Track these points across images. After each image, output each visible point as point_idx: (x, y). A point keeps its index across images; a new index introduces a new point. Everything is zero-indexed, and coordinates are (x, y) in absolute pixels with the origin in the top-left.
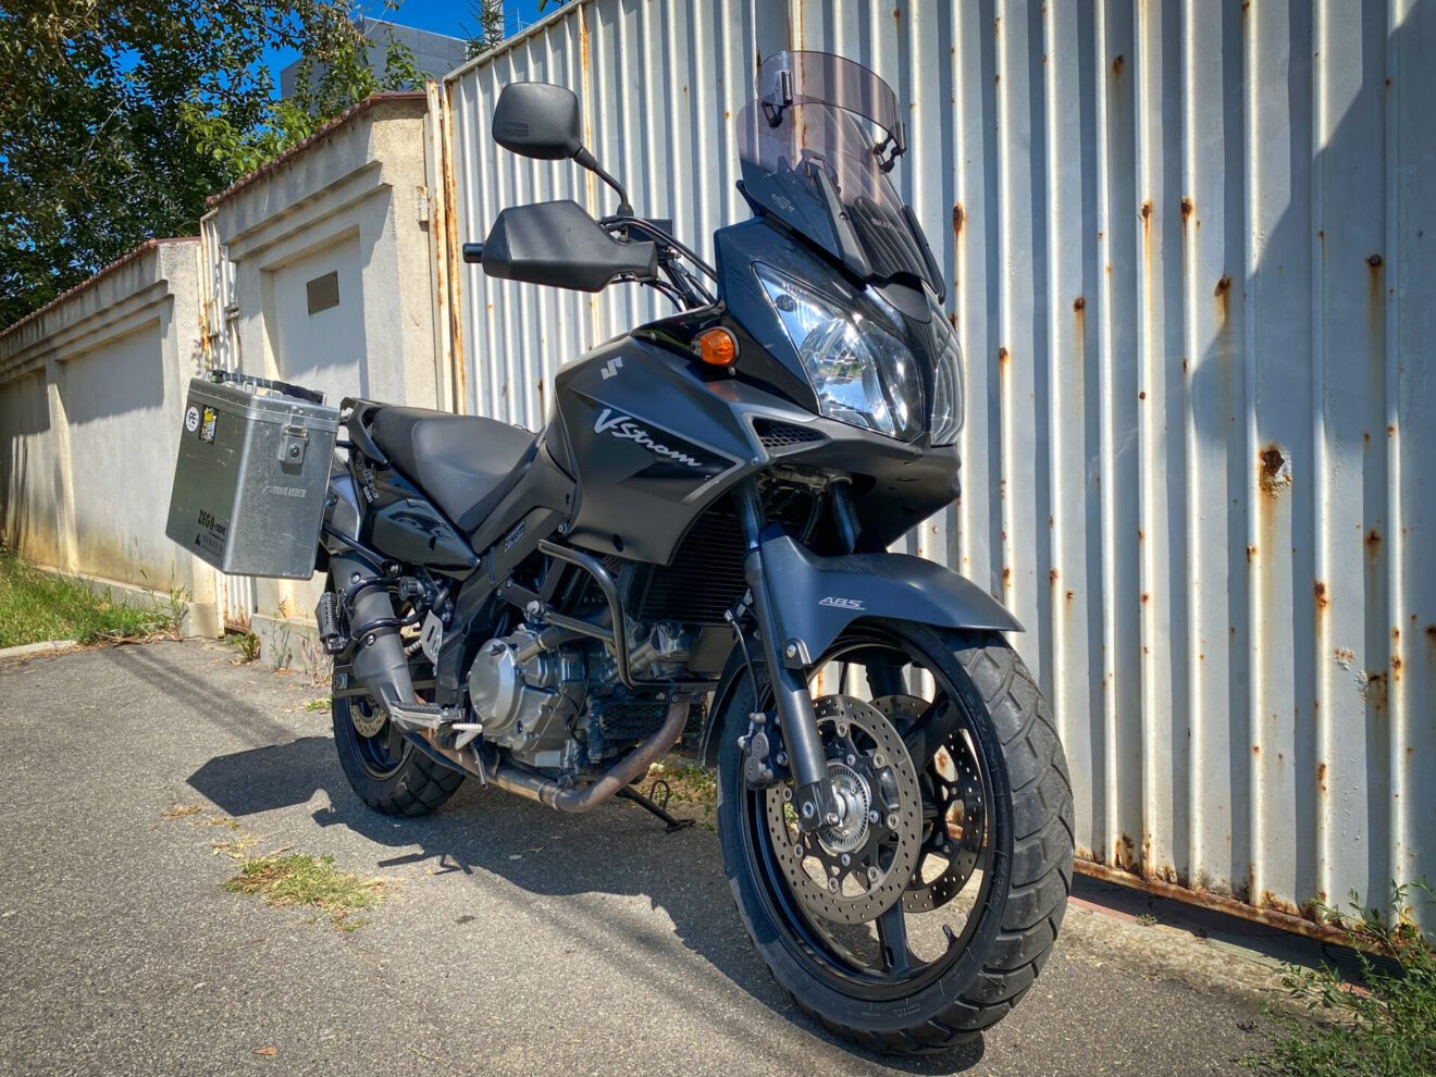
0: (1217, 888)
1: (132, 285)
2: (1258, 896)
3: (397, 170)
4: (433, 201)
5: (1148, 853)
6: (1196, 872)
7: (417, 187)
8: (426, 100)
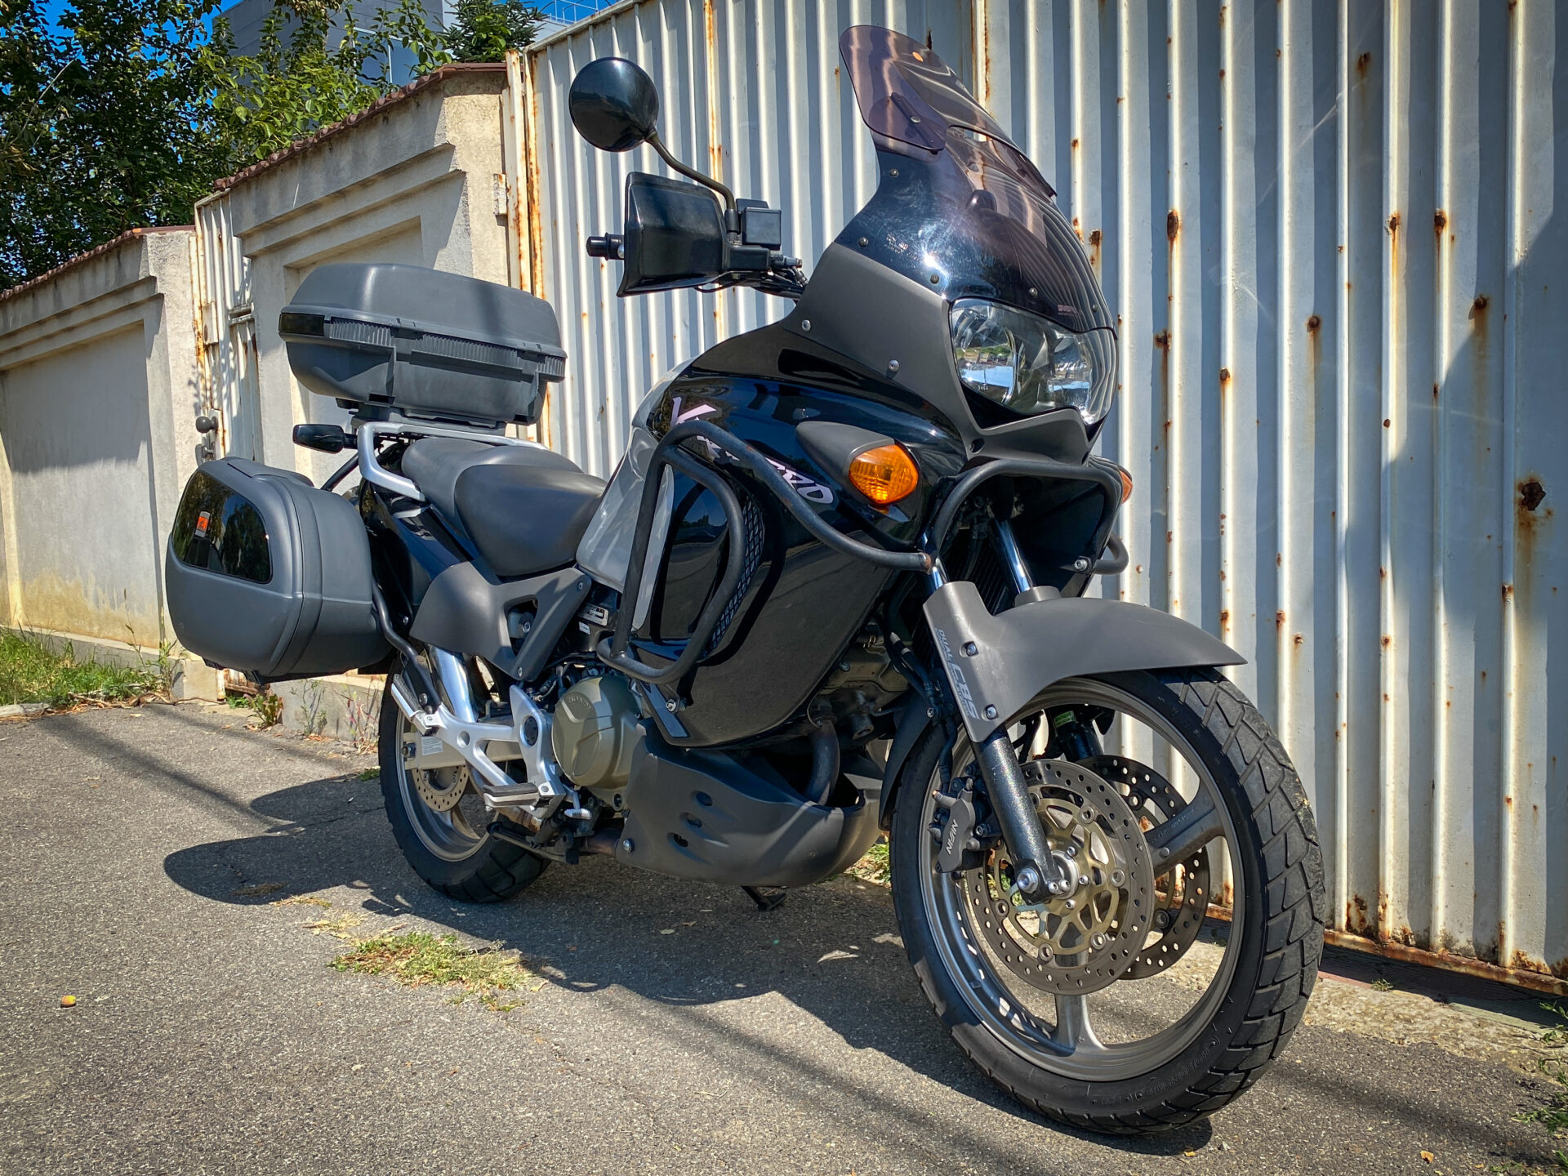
0: (1461, 949)
1: (107, 282)
2: (1508, 957)
3: (471, 155)
4: (513, 191)
5: (1384, 915)
6: (1439, 933)
7: (494, 175)
8: (506, 73)
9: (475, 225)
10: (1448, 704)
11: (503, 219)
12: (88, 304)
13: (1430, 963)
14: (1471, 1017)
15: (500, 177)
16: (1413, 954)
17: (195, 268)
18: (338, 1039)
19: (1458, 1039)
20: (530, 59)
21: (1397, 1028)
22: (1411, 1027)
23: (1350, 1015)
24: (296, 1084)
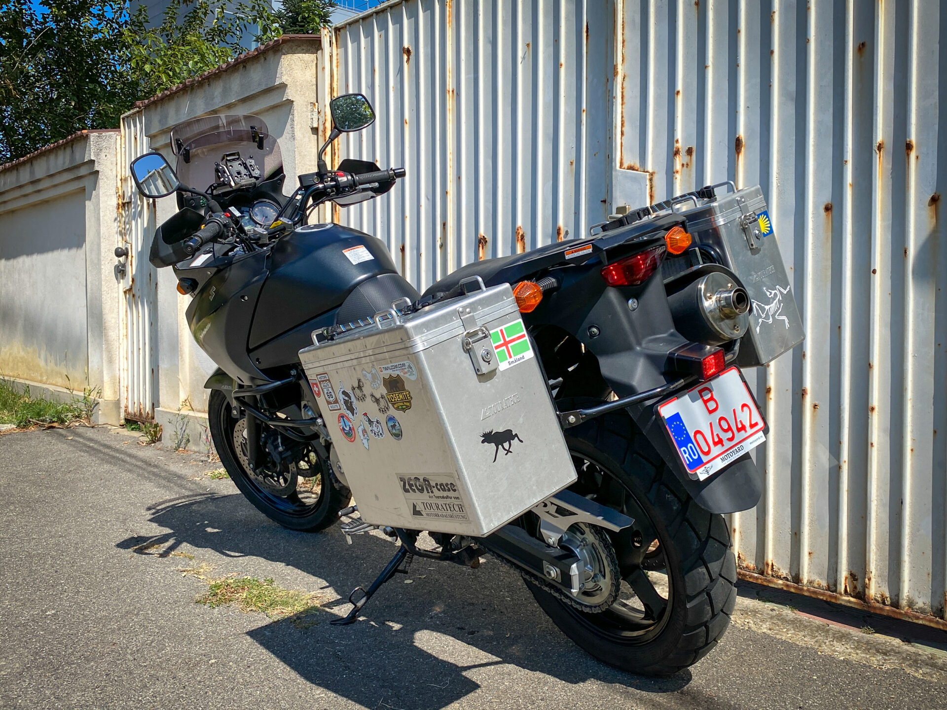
0: (920, 608)
1: (64, 163)
3: (298, 90)
4: (322, 114)
5: (869, 585)
6: (905, 598)
7: (311, 103)
8: (320, 41)
9: (298, 134)
10: (912, 450)
11: (315, 130)
12: (51, 176)
13: (899, 617)
14: (926, 653)
15: (315, 104)
16: (888, 610)
17: (119, 155)
18: (200, 643)
19: (919, 667)
20: (336, 33)
21: (878, 658)
22: (887, 658)
23: (847, 649)
24: (174, 671)
